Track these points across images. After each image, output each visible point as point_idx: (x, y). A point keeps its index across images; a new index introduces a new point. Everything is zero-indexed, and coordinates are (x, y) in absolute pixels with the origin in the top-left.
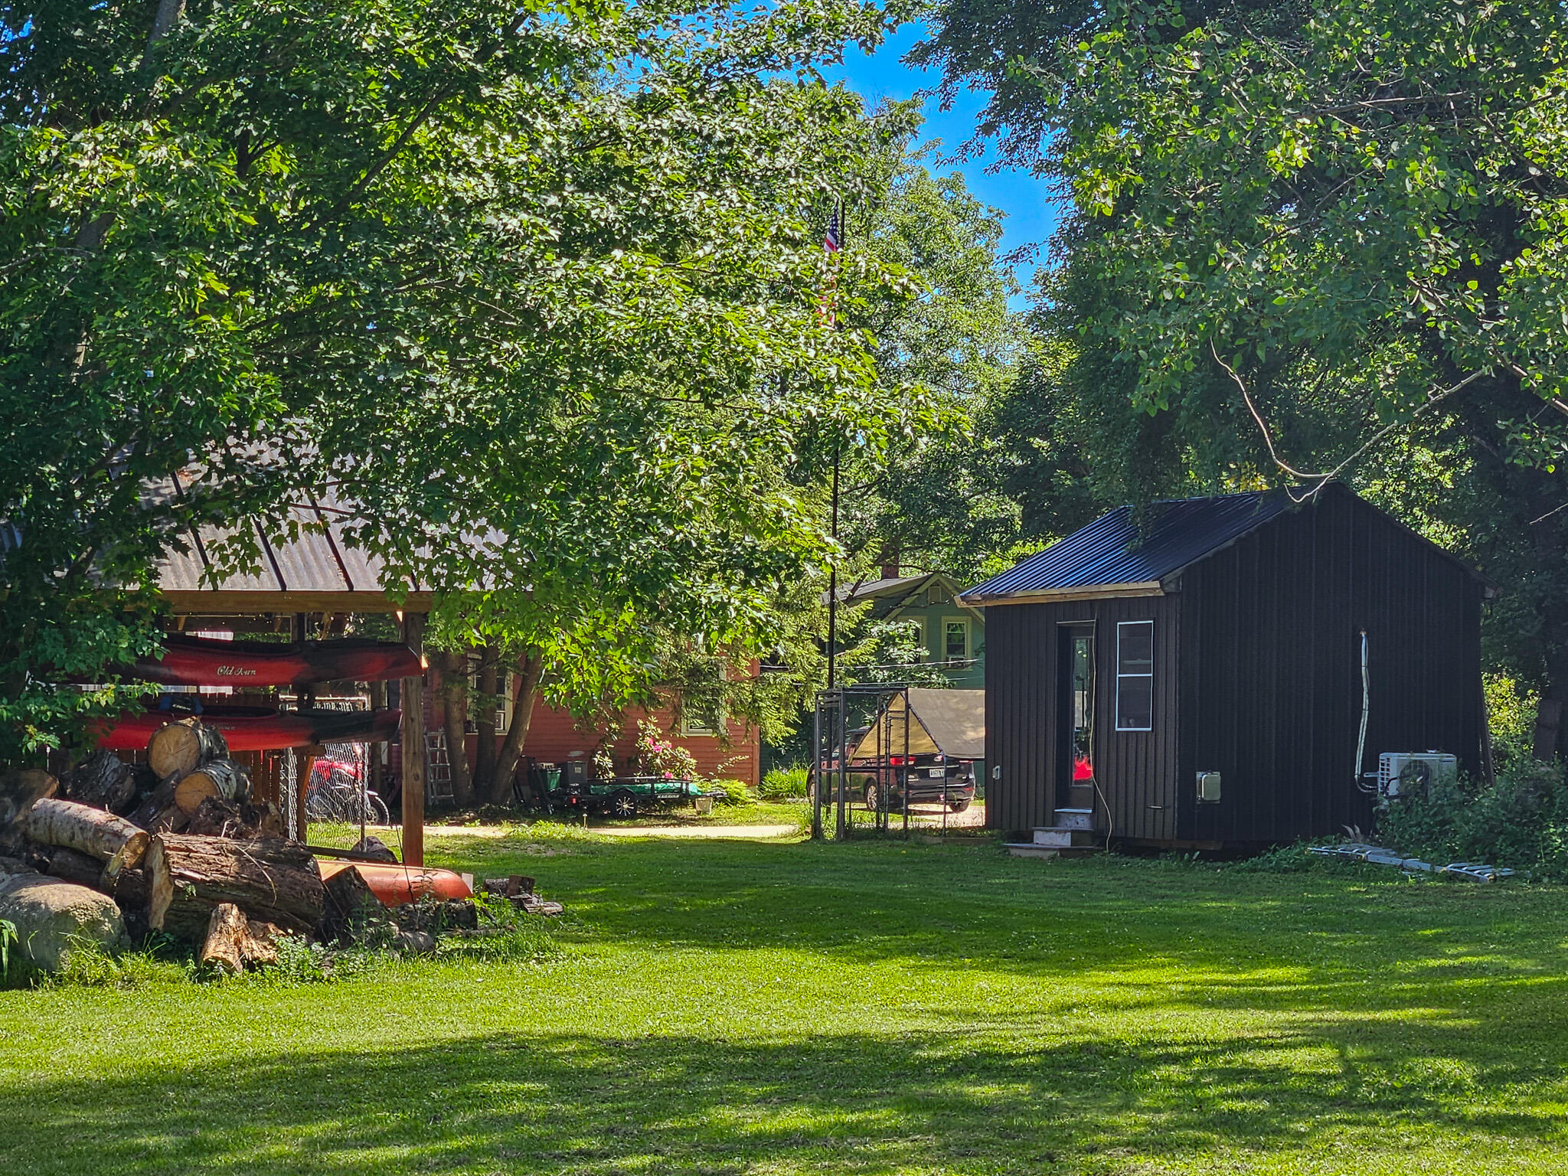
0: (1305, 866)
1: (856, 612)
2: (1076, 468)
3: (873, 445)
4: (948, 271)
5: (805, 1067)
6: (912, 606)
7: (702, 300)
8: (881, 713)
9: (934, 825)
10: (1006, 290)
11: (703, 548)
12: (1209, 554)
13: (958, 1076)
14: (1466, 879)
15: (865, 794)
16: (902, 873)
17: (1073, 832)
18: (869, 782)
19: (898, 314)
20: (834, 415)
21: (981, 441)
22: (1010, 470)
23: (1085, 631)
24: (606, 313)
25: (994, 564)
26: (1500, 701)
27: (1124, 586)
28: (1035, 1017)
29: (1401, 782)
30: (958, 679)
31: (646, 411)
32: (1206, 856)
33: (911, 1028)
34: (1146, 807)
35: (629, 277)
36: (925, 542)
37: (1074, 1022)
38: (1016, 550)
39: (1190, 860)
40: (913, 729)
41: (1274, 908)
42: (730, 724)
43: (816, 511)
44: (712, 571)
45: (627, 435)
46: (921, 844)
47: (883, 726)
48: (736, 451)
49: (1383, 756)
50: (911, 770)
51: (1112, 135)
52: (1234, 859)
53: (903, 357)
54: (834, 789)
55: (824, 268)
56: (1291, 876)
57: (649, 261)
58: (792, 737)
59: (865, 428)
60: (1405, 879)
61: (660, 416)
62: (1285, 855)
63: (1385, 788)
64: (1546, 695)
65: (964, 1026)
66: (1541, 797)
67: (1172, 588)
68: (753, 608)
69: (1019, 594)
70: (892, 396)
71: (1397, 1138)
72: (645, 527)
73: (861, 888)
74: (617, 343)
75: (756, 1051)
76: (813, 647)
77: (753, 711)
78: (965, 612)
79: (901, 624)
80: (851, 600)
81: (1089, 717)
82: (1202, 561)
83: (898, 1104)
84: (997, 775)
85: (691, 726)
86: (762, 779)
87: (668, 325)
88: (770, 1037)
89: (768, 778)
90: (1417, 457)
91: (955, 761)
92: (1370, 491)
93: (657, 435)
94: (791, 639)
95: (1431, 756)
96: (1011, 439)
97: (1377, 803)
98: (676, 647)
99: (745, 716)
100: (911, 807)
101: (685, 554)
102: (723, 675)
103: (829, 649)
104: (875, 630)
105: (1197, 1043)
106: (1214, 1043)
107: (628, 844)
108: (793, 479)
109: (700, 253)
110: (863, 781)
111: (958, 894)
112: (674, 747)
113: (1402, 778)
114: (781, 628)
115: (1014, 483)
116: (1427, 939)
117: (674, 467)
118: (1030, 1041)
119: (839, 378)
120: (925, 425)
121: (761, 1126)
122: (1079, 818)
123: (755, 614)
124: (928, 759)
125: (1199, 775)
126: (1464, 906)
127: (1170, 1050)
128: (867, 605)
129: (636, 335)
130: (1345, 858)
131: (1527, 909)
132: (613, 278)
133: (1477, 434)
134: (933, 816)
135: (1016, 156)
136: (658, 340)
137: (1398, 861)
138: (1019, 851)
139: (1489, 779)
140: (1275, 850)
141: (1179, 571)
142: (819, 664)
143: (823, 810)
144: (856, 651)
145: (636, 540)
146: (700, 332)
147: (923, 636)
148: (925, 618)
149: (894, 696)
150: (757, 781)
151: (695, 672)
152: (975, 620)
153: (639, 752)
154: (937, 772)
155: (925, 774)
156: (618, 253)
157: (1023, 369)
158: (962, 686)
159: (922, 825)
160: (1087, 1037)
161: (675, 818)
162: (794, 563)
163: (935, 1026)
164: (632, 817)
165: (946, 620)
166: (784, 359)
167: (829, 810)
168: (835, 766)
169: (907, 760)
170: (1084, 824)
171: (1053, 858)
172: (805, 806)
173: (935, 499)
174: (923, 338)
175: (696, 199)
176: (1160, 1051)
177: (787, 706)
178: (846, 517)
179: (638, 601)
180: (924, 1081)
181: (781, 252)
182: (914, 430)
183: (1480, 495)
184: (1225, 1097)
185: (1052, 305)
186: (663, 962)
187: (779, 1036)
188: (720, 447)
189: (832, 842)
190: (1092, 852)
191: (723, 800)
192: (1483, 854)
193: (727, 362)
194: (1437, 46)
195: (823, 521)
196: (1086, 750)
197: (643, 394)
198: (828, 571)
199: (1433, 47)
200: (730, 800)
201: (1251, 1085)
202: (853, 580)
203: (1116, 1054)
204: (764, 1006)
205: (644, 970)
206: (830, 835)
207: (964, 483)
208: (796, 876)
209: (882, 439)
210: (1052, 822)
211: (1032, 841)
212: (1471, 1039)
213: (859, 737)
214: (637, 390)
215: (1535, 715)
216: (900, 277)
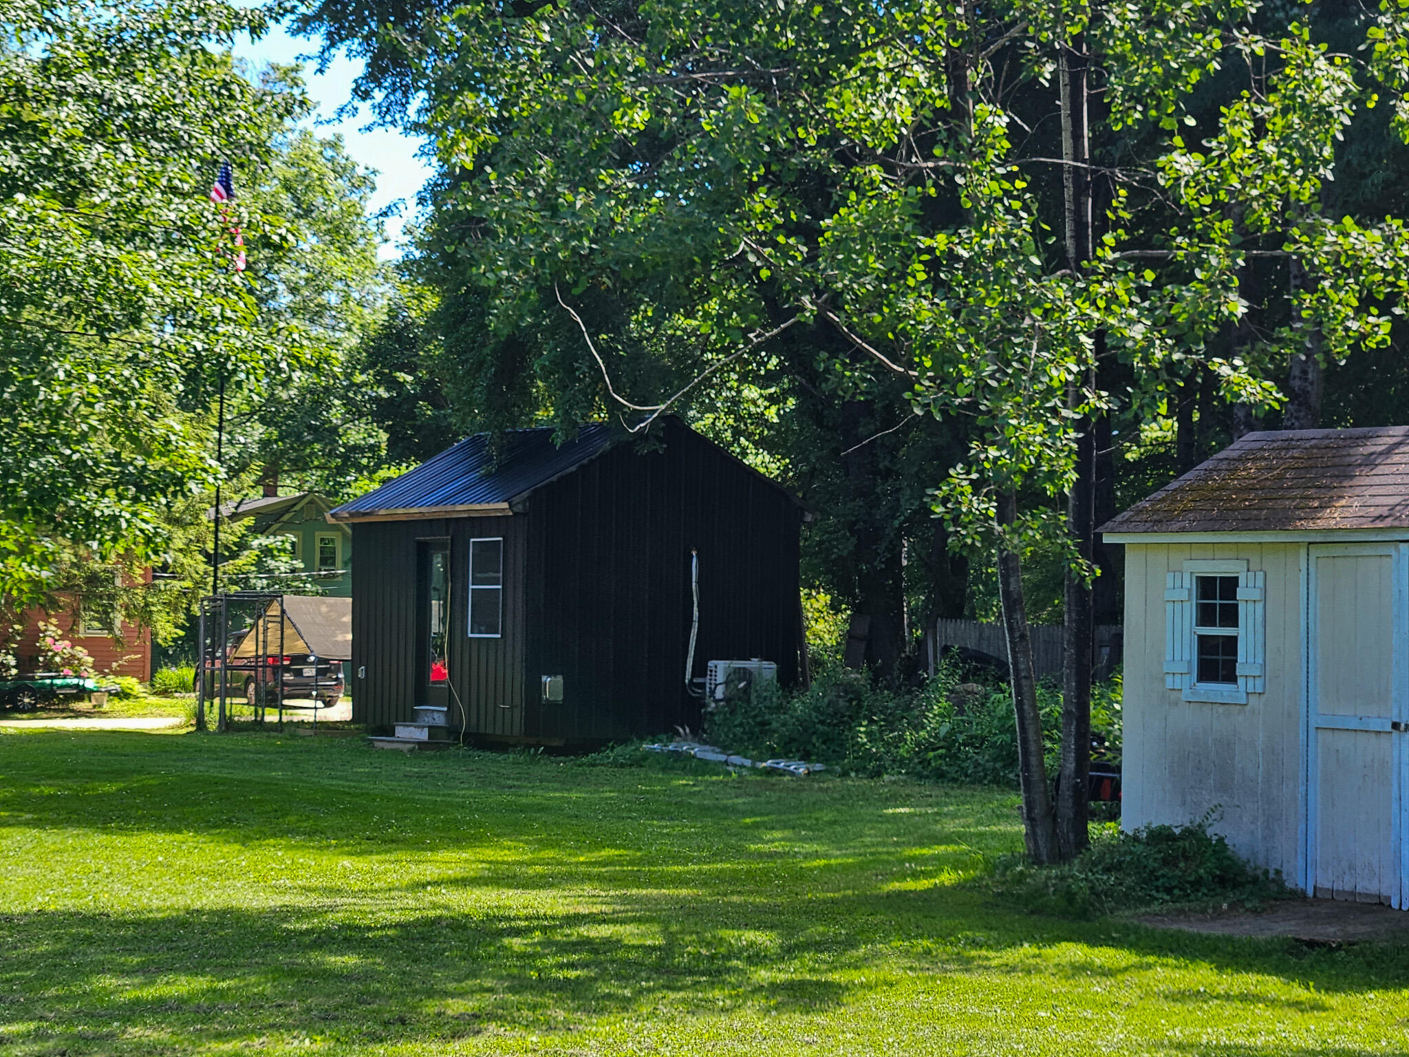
0: (639, 762)
1: (239, 527)
2: (435, 399)
3: (252, 377)
4: (325, 221)
5: (181, 938)
6: (289, 522)
7: (99, 243)
8: (259, 617)
9: (306, 719)
10: (378, 239)
11: (98, 467)
12: (554, 478)
13: (321, 947)
14: (784, 772)
15: (246, 691)
16: (276, 762)
17: (430, 727)
18: (248, 680)
19: (279, 260)
20: (217, 350)
21: (352, 374)
22: (377, 400)
23: (442, 546)
24: (9, 253)
25: (361, 486)
26: (817, 615)
27: (478, 507)
28: (393, 894)
29: (727, 687)
30: (328, 587)
31: (46, 342)
32: (551, 751)
33: (279, 903)
34: (496, 705)
35: (31, 220)
36: (301, 465)
37: (428, 899)
38: (383, 473)
39: (536, 754)
40: (288, 631)
41: (611, 798)
42: (124, 626)
43: (203, 434)
44: (106, 487)
45: (28, 363)
46: (293, 736)
47: (261, 629)
48: (128, 379)
49: (711, 664)
50: (287, 669)
51: (470, 100)
52: (576, 754)
53: (285, 299)
54: (217, 685)
55: (210, 217)
56: (627, 770)
57: (49, 205)
58: (180, 638)
59: (245, 362)
60: (729, 774)
61: (57, 347)
62: (620, 752)
63: (713, 692)
64: (858, 610)
65: (328, 901)
66: (850, 701)
67: (519, 508)
68: (143, 520)
69: (383, 512)
70: (270, 334)
71: (714, 1001)
72: (44, 446)
73: (239, 775)
74: (19, 279)
75: (136, 924)
76: (200, 558)
77: (146, 615)
78: (335, 528)
79: (279, 538)
80: (234, 517)
81: (444, 624)
82: (547, 485)
83: (266, 973)
84: (362, 675)
85: (89, 627)
86: (152, 676)
87: (66, 265)
88: (150, 911)
89: (158, 675)
90: (745, 393)
91: (326, 661)
92: (702, 424)
93: (56, 364)
94: (181, 550)
95: (753, 664)
96: (378, 373)
97: (705, 705)
98: (76, 555)
99: (138, 619)
100: (286, 702)
101: (79, 472)
102: (118, 582)
103: (213, 559)
104: (255, 543)
105: (538, 918)
106: (553, 918)
107: (28, 735)
108: (184, 407)
109: (97, 200)
110: (244, 679)
111: (327, 782)
112: (73, 647)
113: (727, 683)
114: (169, 539)
115: (382, 412)
116: (747, 827)
117: (70, 394)
118: (388, 915)
119: (222, 316)
120: (299, 361)
121: (138, 993)
122: (436, 715)
123: (144, 526)
124: (302, 659)
125: (544, 678)
126: (780, 798)
127: (513, 924)
128: (249, 521)
129: (37, 273)
130: (676, 755)
131: (835, 799)
132: (16, 220)
133: (799, 373)
134: (306, 711)
135: (388, 118)
136: (57, 278)
137: (723, 758)
138: (382, 743)
139: (805, 685)
140: (612, 749)
141: (525, 494)
142: (206, 573)
143: (207, 704)
144: (239, 562)
145: (36, 458)
146: (97, 271)
147: (299, 548)
148: (300, 533)
149: (271, 602)
150: (148, 676)
151: (93, 579)
152: (344, 534)
153: (40, 651)
154: (309, 672)
155: (299, 673)
156: (20, 197)
157: (390, 310)
158: (333, 594)
159: (295, 719)
160: (438, 912)
161: (72, 711)
162: (180, 482)
163: (301, 901)
164: (32, 711)
165: (319, 535)
166: (174, 297)
167: (212, 705)
168: (218, 664)
169: (283, 660)
170: (440, 720)
171: (411, 751)
172: (191, 700)
173: (310, 427)
174: (302, 282)
175: (94, 152)
176: (504, 925)
177: (176, 610)
178: (230, 442)
179: (36, 512)
180: (290, 952)
181: (171, 200)
182: (289, 365)
183: (801, 430)
184: (561, 966)
185: (417, 254)
186: (54, 843)
187: (158, 910)
188: (113, 376)
189: (214, 733)
190: (448, 745)
191: (117, 695)
192: (798, 751)
193: (121, 299)
194: (760, 27)
195: (210, 445)
196: (442, 654)
197: (43, 327)
198: (214, 490)
199: (756, 27)
200: (123, 695)
201: (584, 955)
202: (237, 498)
203: (465, 927)
204: (146, 883)
205: (37, 851)
206: (212, 727)
207: (336, 414)
208: (180, 764)
209: (260, 372)
210: (411, 718)
211: (393, 735)
212: (782, 914)
213: (240, 639)
214: (38, 323)
215: (847, 627)
216: (279, 228)
